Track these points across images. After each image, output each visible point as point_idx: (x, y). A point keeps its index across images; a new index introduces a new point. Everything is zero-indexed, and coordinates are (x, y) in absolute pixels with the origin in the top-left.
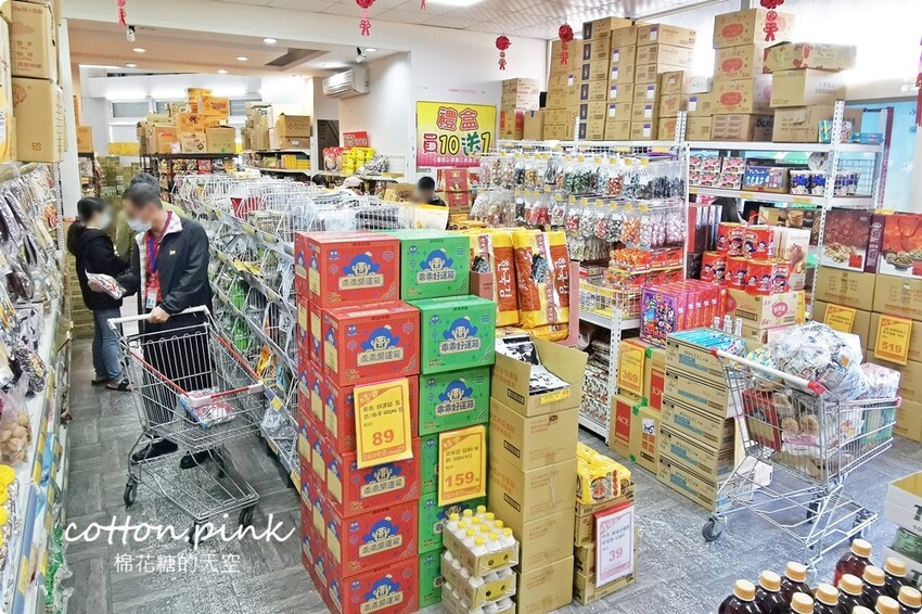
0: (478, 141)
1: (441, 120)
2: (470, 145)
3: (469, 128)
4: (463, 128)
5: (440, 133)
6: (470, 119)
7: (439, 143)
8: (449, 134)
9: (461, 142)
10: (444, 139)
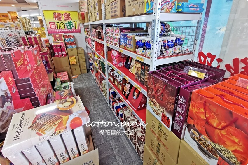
0: (73, 24)
1: (55, 17)
2: (70, 25)
3: (68, 20)
4: (65, 20)
5: (56, 22)
6: (67, 16)
7: (56, 25)
8: (60, 22)
9: (65, 24)
10: (58, 24)
